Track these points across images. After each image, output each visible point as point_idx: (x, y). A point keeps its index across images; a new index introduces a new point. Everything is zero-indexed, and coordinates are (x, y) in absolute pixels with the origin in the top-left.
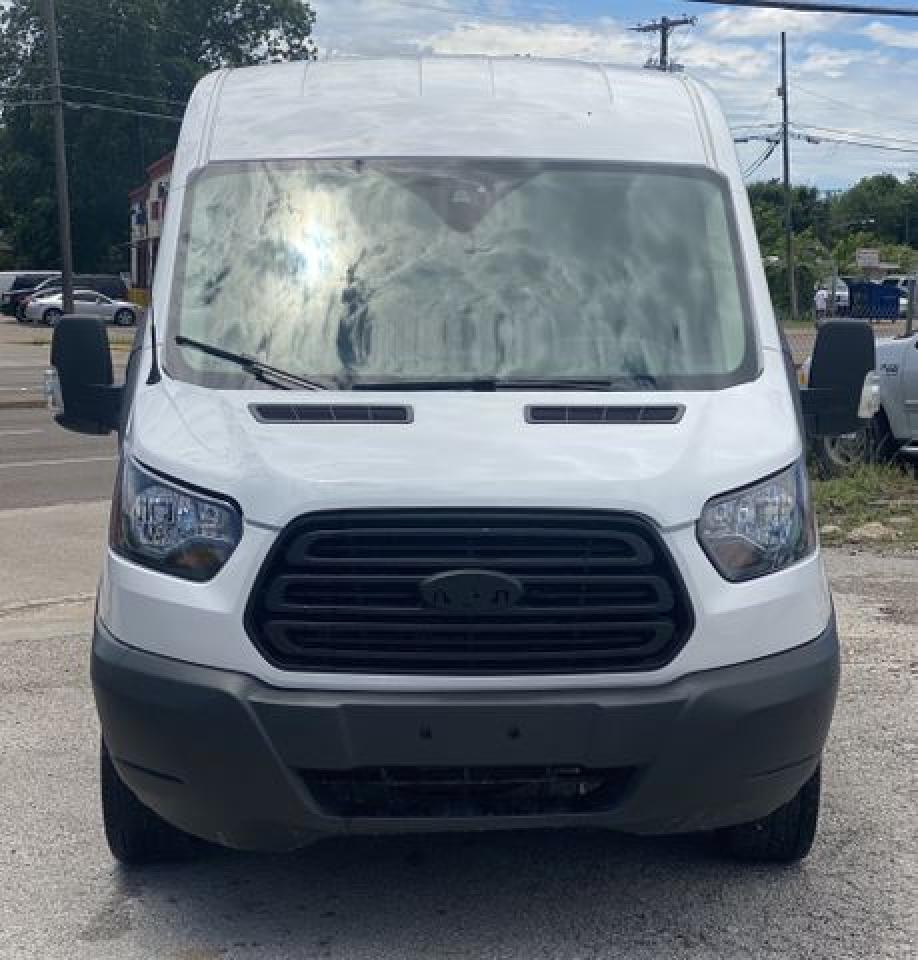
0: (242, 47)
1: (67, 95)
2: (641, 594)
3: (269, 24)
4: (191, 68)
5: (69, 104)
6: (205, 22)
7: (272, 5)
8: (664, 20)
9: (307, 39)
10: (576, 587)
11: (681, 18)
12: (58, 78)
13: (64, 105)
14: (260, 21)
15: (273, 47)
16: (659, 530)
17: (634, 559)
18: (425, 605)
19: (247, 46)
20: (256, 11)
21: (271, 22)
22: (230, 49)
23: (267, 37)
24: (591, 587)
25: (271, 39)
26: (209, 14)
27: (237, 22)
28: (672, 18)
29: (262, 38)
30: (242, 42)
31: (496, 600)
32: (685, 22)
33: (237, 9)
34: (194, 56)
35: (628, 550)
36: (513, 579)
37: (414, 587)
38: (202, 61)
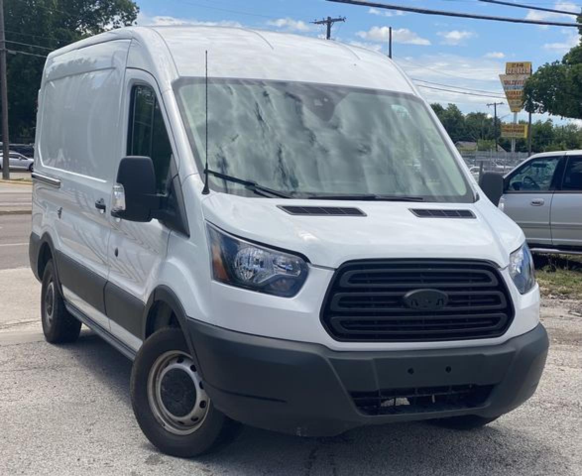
0: (98, 24)
1: (8, 46)
2: (492, 300)
3: (114, 13)
4: (71, 34)
5: (10, 51)
6: (79, 10)
7: (116, 2)
8: (329, 18)
9: (134, 21)
10: (466, 297)
11: (338, 18)
12: (4, 37)
13: (7, 52)
14: (109, 11)
15: (115, 25)
16: (499, 269)
17: (491, 283)
18: (406, 306)
19: (102, 24)
20: (107, 6)
21: (115, 11)
22: (92, 25)
23: (113, 19)
24: (473, 297)
25: (115, 21)
26: (82, 6)
27: (97, 10)
28: (333, 18)
29: (110, 19)
30: (99, 21)
31: (438, 304)
32: (340, 20)
33: (97, 3)
34: (73, 28)
35: (487, 279)
36: (445, 293)
37: (401, 298)
38: (77, 31)
